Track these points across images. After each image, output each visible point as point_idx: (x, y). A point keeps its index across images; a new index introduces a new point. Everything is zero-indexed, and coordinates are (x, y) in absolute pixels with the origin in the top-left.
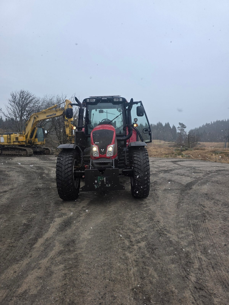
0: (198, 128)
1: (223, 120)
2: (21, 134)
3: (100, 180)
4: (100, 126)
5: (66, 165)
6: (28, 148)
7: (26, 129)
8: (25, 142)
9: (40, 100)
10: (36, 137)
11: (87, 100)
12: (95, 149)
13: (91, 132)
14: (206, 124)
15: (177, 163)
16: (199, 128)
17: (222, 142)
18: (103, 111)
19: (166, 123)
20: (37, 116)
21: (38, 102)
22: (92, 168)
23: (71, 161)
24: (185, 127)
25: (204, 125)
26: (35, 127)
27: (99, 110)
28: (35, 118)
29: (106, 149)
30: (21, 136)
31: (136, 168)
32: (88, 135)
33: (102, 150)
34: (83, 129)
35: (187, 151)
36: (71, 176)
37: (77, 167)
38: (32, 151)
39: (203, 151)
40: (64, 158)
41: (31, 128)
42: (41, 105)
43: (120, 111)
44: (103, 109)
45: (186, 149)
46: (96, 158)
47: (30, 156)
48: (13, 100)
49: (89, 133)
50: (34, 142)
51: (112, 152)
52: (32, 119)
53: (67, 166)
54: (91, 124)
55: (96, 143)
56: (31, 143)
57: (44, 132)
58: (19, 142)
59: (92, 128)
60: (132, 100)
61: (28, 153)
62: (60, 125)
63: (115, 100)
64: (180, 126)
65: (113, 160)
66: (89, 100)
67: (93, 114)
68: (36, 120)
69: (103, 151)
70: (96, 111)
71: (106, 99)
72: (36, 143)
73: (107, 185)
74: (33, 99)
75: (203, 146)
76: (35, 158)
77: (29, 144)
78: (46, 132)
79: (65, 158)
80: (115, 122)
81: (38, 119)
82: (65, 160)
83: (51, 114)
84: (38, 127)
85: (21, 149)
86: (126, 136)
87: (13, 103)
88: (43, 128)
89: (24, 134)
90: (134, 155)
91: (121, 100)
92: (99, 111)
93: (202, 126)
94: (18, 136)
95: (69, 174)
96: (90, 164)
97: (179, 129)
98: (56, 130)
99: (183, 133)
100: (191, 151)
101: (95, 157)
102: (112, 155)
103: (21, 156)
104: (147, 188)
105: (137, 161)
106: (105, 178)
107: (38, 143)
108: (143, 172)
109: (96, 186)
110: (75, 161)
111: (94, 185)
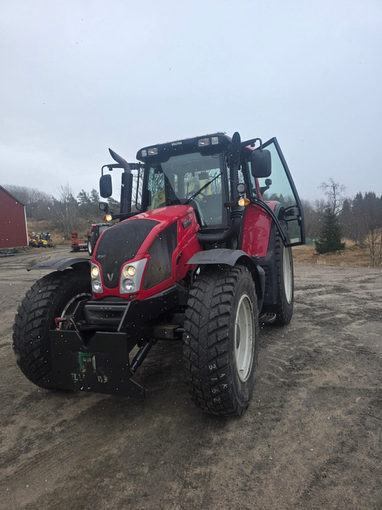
27: (200, 172)
31: (187, 331)
33: (108, 274)
36: (39, 340)
46: (98, 298)
55: (99, 257)
60: (236, 136)
63: (200, 144)
69: (111, 279)
71: (179, 143)
73: (99, 378)
91: (215, 141)
95: (35, 334)
101: (95, 294)
104: (222, 398)
105: (191, 312)
106: (94, 358)
108: (203, 348)
109: (77, 378)
110: (73, 299)
111: (72, 374)
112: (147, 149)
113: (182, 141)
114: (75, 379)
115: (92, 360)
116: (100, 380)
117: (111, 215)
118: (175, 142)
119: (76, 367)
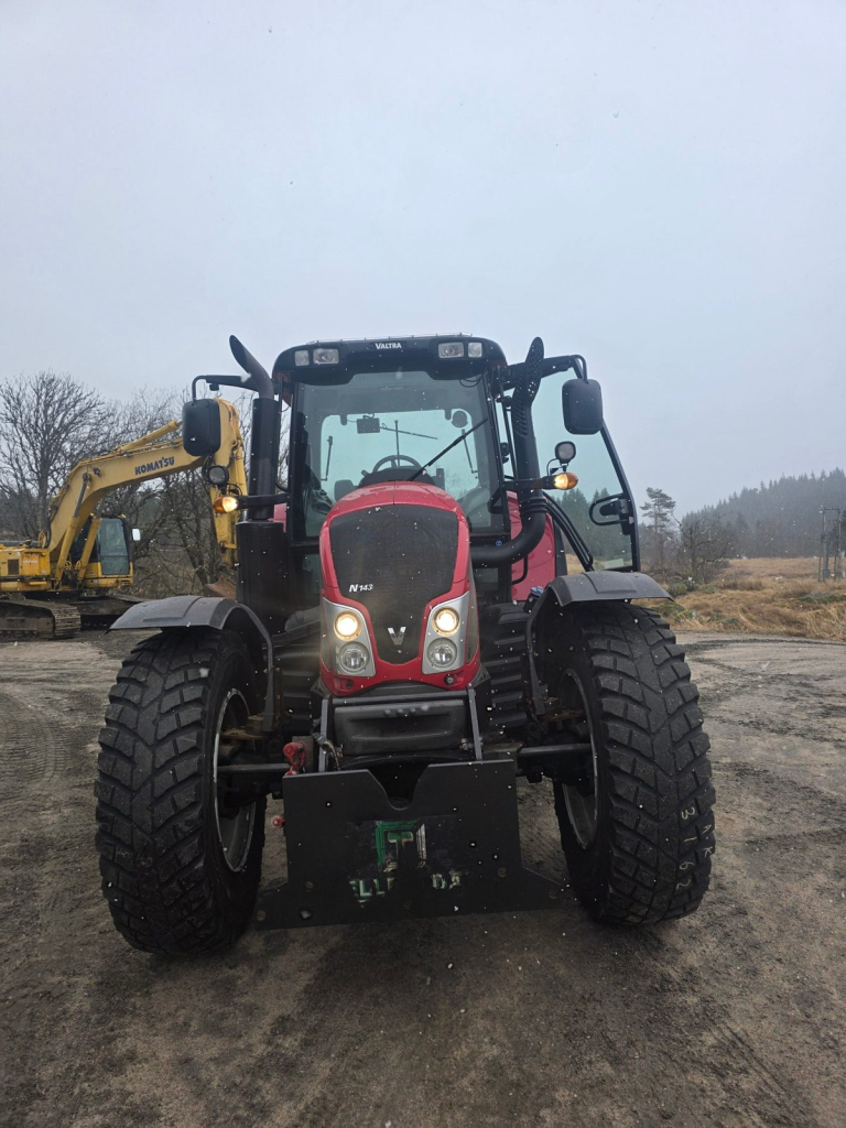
0: (715, 507)
1: (806, 477)
2: (33, 549)
3: (390, 847)
4: (366, 491)
5: (164, 740)
6: (57, 605)
7: (52, 526)
8: (47, 578)
9: (119, 410)
10: (94, 557)
11: (298, 354)
12: (348, 626)
13: (320, 526)
14: (745, 492)
15: (706, 656)
16: (720, 506)
17: (809, 554)
18: (377, 420)
19: (597, 493)
20: (97, 471)
21: (110, 420)
22: (330, 767)
23: (199, 709)
24: (670, 505)
25: (735, 494)
26: (91, 518)
27: (360, 416)
28: (87, 479)
29: (418, 628)
30: (32, 553)
31: (620, 745)
32: (305, 544)
33: (391, 631)
34: (280, 510)
35: (692, 595)
36: (195, 814)
37: (241, 733)
38: (74, 616)
39: (757, 593)
40: (150, 695)
41: (70, 519)
42: (123, 433)
43: (459, 421)
44: (377, 415)
45: (691, 589)
46: (357, 688)
47: (68, 636)
48: (9, 415)
49: (309, 533)
50: (85, 579)
51: (456, 641)
52: (78, 485)
53: (167, 748)
54: (318, 486)
55: (354, 588)
56: (73, 583)
57: (128, 535)
58: (22, 579)
59: (325, 507)
60: (537, 345)
61: (61, 626)
62: (196, 508)
63: (444, 352)
64: (651, 501)
65: (466, 699)
66: (306, 353)
67: (330, 440)
68: (91, 486)
69: (398, 641)
70: (344, 422)
71: (394, 346)
72: (96, 581)
73: (437, 880)
74: (89, 409)
75: (742, 573)
76: (86, 644)
77: (67, 589)
78: (136, 534)
79: (159, 692)
80: (440, 471)
81: (100, 484)
82: (155, 708)
83: (152, 460)
84: (103, 516)
85: (30, 611)
86: (506, 539)
87: (10, 425)
88: (123, 520)
89: (46, 547)
90: (598, 661)
91: (476, 351)
92: (358, 421)
93: (728, 501)
94: (19, 554)
95: (184, 798)
96: (318, 729)
97: (647, 512)
98: (180, 526)
99: (664, 526)
100: (708, 596)
101: (350, 681)
102: (456, 665)
103: (28, 637)
104: (694, 880)
105: (621, 702)
106: (422, 832)
107: (104, 582)
108: (668, 775)
109: (366, 890)
110: (225, 704)
111: (353, 882)
112: (310, 348)
113: (403, 342)
114: (362, 894)
115: (415, 836)
116: (440, 884)
117: (235, 497)
118: (385, 342)
119: (365, 862)
